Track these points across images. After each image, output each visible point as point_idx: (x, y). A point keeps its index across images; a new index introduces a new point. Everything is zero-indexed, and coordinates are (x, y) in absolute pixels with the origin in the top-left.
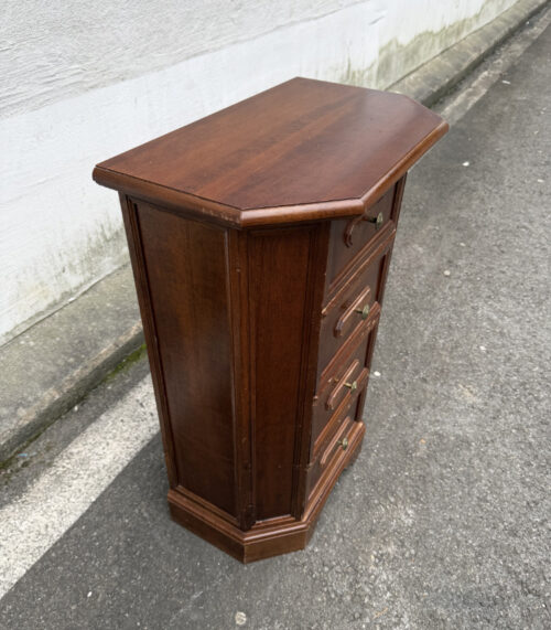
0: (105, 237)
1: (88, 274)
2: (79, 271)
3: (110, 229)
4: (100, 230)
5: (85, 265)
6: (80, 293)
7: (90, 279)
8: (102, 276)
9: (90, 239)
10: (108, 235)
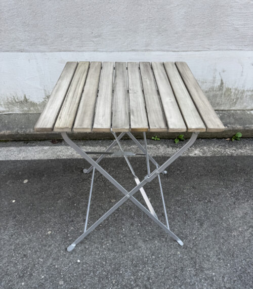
0: (15, 101)
1: (8, 109)
2: (3, 107)
3: (18, 99)
4: (12, 97)
5: (6, 106)
6: (4, 113)
7: (8, 111)
8: (14, 113)
9: (8, 99)
10: (17, 101)
